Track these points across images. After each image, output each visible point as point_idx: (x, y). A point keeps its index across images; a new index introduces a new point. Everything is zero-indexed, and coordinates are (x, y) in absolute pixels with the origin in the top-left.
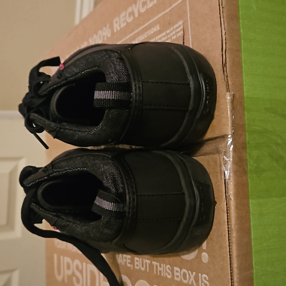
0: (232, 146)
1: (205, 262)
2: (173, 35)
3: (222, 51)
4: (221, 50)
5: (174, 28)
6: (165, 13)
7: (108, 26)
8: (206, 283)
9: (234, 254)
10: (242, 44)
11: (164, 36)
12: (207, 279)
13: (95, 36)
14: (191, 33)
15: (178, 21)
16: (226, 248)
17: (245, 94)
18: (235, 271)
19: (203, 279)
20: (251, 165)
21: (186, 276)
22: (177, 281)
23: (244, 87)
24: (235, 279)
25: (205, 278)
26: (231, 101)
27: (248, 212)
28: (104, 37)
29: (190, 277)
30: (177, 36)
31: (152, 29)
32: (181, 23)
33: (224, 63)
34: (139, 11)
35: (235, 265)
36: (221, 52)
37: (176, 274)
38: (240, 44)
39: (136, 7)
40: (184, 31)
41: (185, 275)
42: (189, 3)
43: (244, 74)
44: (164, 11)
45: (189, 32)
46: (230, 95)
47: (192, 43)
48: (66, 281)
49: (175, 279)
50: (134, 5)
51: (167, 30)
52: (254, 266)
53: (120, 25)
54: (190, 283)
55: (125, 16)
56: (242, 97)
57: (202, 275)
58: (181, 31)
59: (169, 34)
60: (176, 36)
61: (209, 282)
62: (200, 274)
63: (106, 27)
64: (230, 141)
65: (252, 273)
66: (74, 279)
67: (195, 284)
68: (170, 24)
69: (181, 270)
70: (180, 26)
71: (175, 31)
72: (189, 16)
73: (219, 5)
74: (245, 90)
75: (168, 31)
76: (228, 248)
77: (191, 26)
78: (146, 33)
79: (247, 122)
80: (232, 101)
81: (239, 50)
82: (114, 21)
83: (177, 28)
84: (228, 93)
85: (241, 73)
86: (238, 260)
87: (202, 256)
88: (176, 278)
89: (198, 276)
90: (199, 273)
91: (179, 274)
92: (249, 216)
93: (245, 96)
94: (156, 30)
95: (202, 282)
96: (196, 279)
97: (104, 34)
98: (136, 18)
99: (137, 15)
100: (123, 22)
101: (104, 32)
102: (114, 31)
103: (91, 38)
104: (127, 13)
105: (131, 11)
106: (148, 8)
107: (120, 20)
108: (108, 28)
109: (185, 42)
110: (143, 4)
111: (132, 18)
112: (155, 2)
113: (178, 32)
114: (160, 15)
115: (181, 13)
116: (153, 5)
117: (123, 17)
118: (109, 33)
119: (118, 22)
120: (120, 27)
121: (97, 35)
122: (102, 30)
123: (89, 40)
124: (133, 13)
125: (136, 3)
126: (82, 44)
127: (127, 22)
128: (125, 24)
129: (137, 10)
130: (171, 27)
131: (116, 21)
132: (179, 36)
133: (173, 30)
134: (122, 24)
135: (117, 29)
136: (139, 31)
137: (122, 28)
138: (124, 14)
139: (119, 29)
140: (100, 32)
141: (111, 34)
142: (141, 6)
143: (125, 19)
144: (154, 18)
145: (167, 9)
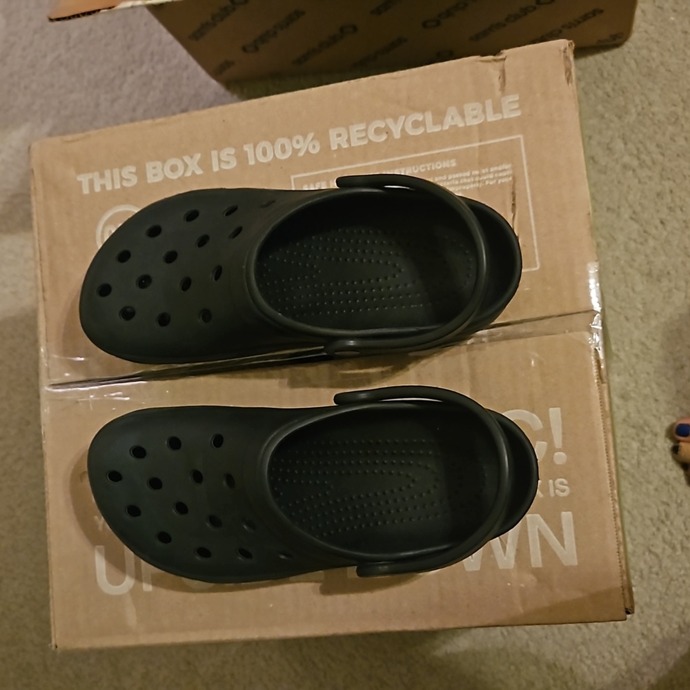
1: (561, 464)
2: (489, 179)
5: (492, 170)
6: (470, 147)
7: (311, 136)
8: (563, 488)
11: (467, 177)
12: (566, 483)
13: (265, 144)
14: (530, 184)
15: (501, 164)
16: (601, 439)
19: (559, 486)
25: (562, 483)
28: (295, 151)
30: (497, 182)
31: (439, 163)
32: (507, 166)
34: (403, 130)
39: (396, 123)
40: (513, 179)
44: (467, 144)
45: (525, 181)
48: (148, 587)
50: (390, 121)
51: (475, 170)
53: (349, 141)
55: (366, 130)
57: (554, 480)
58: (507, 176)
59: (478, 176)
60: (495, 181)
61: (569, 486)
62: (551, 481)
63: (305, 137)
67: (541, 495)
68: (482, 164)
70: (504, 170)
71: (494, 175)
72: (525, 162)
75: (476, 172)
77: (529, 174)
78: (423, 166)
82: (333, 133)
83: (499, 172)
87: (554, 457)
89: (548, 483)
90: (550, 479)
94: (448, 166)
95: (555, 488)
96: (544, 488)
97: (297, 147)
98: (396, 139)
99: (397, 135)
100: (358, 139)
101: (298, 142)
102: (330, 147)
103: (252, 145)
104: (370, 127)
105: (383, 126)
106: (429, 131)
107: (349, 134)
108: (312, 139)
109: (517, 192)
110: (416, 124)
111: (384, 137)
112: (446, 127)
113: (501, 177)
114: (457, 148)
115: (507, 153)
116: (442, 130)
117: (357, 131)
118: (314, 147)
119: (343, 136)
120: (350, 145)
121: (273, 144)
122: (290, 138)
123: (242, 146)
124: (388, 132)
125: (396, 119)
126: (215, 149)
127: (370, 140)
128: (365, 142)
129: (400, 129)
130: (484, 168)
131: (339, 133)
132: (501, 183)
133: (489, 173)
134: (356, 140)
135: (339, 145)
136: (404, 160)
137: (353, 147)
138: (362, 127)
139: (345, 146)
140: (283, 140)
141: (320, 150)
142: (409, 124)
143: (363, 135)
144: (443, 148)
145: (475, 143)
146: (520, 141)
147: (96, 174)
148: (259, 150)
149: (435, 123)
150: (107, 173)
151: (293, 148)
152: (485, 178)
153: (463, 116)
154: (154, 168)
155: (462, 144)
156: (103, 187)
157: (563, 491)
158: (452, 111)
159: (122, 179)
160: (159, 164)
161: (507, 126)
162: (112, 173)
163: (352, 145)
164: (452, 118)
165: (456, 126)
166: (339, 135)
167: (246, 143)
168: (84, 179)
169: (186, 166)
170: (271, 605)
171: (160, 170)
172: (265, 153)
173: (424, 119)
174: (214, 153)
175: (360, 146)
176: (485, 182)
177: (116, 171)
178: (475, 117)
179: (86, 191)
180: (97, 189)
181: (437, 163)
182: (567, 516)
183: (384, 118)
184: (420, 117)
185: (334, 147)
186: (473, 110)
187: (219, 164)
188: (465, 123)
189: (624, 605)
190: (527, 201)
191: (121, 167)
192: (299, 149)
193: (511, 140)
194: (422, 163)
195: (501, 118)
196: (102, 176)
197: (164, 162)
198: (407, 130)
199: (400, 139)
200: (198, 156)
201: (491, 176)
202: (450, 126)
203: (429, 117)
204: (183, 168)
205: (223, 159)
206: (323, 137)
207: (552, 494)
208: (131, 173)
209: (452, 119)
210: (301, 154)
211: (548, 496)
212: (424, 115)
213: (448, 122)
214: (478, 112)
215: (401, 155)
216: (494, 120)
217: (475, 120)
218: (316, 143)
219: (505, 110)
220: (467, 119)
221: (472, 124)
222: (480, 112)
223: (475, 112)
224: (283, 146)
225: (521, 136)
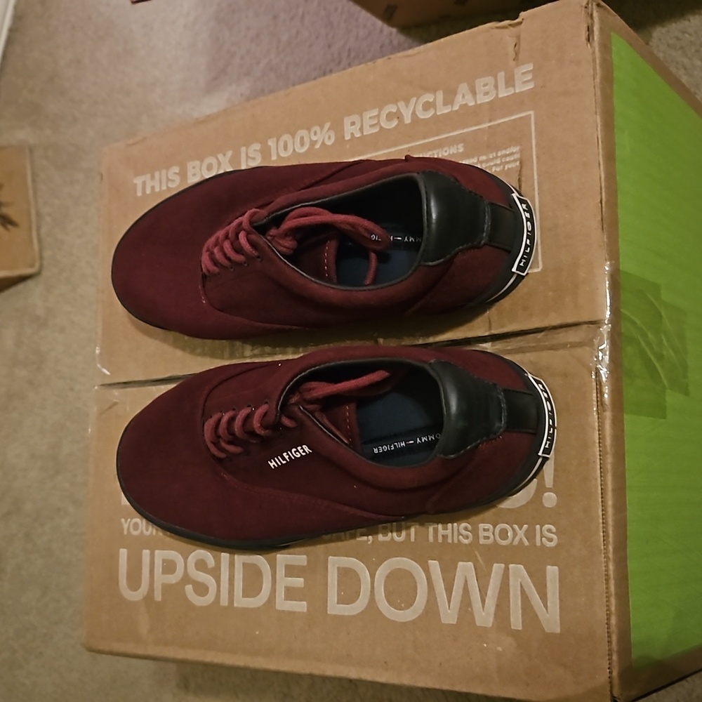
1: (550, 507)
2: (496, 165)
5: (499, 155)
6: (479, 129)
7: (327, 125)
8: (551, 537)
10: (619, 197)
12: (554, 530)
13: (286, 137)
14: (537, 167)
15: (510, 147)
16: (596, 479)
17: (621, 267)
19: (546, 533)
21: (507, 533)
22: (486, 545)
25: (549, 531)
28: (313, 143)
29: (515, 534)
30: (504, 167)
31: (446, 148)
32: (515, 149)
34: (414, 114)
36: (600, 205)
37: (482, 533)
39: (407, 106)
40: (520, 163)
41: (503, 532)
44: (476, 125)
45: (533, 165)
47: (538, 182)
48: (158, 596)
49: (481, 543)
50: (401, 104)
51: (483, 155)
53: (361, 129)
54: (515, 543)
55: (378, 116)
56: (618, 270)
57: (542, 526)
58: (515, 161)
59: (485, 161)
60: (502, 166)
61: (557, 535)
62: (538, 526)
63: (322, 127)
65: (626, 517)
66: (189, 588)
67: (526, 543)
68: (490, 147)
69: (494, 527)
70: (512, 154)
71: (501, 160)
72: (534, 142)
73: (598, 138)
74: (620, 260)
75: (483, 158)
76: (599, 480)
77: (537, 157)
78: (431, 153)
81: (616, 205)
82: (347, 121)
83: (506, 156)
87: (544, 498)
88: (482, 541)
89: (535, 529)
90: (537, 524)
91: (491, 534)
94: (455, 152)
96: (530, 535)
97: (314, 138)
98: (407, 124)
99: (408, 120)
100: (371, 126)
101: (315, 134)
102: (344, 137)
103: (275, 139)
104: (382, 112)
105: (395, 111)
106: (438, 113)
107: (362, 121)
108: (329, 129)
109: (523, 179)
110: (427, 106)
111: (395, 122)
112: (456, 108)
113: (508, 162)
114: (465, 130)
115: (516, 134)
116: (452, 111)
117: (370, 118)
118: (329, 138)
119: (356, 123)
120: (362, 133)
121: (293, 137)
122: (309, 129)
123: (267, 142)
124: (399, 116)
125: (407, 101)
126: (244, 145)
127: (381, 127)
128: (376, 130)
129: (411, 112)
130: (492, 153)
131: (353, 120)
132: (508, 168)
133: (497, 157)
134: (368, 127)
135: (352, 134)
136: (412, 147)
137: (366, 136)
138: (374, 113)
139: (358, 135)
140: (302, 133)
141: (335, 141)
142: (420, 107)
143: (375, 122)
144: (452, 131)
145: (484, 123)
146: (530, 118)
147: (148, 176)
148: (281, 144)
149: (445, 103)
150: (157, 174)
151: (311, 141)
152: (492, 164)
153: (474, 93)
154: (194, 168)
155: (471, 126)
156: (153, 188)
157: (551, 540)
158: (463, 88)
159: (168, 180)
160: (197, 163)
161: (518, 102)
162: (160, 174)
163: (365, 134)
164: (463, 96)
165: (466, 105)
166: (353, 124)
167: (270, 138)
168: (138, 181)
169: (219, 164)
170: (257, 633)
171: (198, 170)
172: (286, 148)
173: (435, 100)
174: (243, 149)
175: (372, 134)
177: (164, 172)
178: (486, 93)
179: (139, 194)
180: (148, 191)
181: (445, 149)
182: (552, 571)
183: (395, 101)
184: (429, 97)
185: (348, 137)
186: (485, 85)
187: (247, 161)
188: (476, 101)
189: (611, 691)
190: (534, 189)
191: (168, 168)
192: (316, 141)
193: (521, 118)
194: (429, 151)
195: (513, 92)
196: (153, 178)
197: (202, 161)
198: (417, 113)
199: (411, 123)
200: (230, 153)
201: (498, 162)
202: (460, 106)
203: (440, 95)
204: (217, 167)
205: (250, 155)
206: (338, 127)
207: (538, 544)
208: (175, 173)
209: (464, 98)
210: (317, 146)
211: (534, 545)
212: (435, 95)
213: (459, 101)
214: (490, 87)
215: (409, 143)
216: (506, 95)
217: (486, 97)
218: (332, 134)
219: (517, 83)
220: (478, 96)
221: (482, 102)
222: (492, 87)
223: (487, 88)
224: (302, 139)
225: (532, 113)
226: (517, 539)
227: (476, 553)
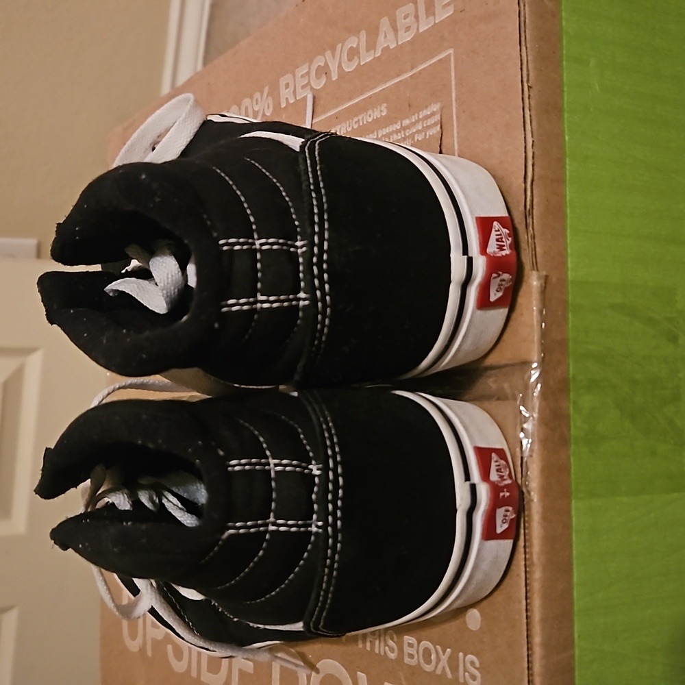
0: (539, 386)
1: (474, 629)
2: (418, 132)
3: (525, 182)
4: (523, 179)
5: (421, 116)
6: (401, 81)
7: (266, 90)
8: (474, 673)
9: (537, 615)
10: (567, 167)
11: (398, 131)
12: (477, 665)
13: (234, 108)
14: (458, 133)
15: (430, 104)
16: (520, 602)
17: (571, 275)
18: (538, 651)
19: (468, 665)
20: (577, 426)
21: (431, 656)
22: (410, 666)
23: (569, 260)
24: (537, 667)
25: (472, 663)
26: (539, 290)
27: (567, 526)
28: (255, 114)
29: (438, 660)
30: (426, 135)
31: (370, 112)
32: (435, 107)
33: (528, 207)
34: (340, 66)
35: (537, 639)
36: (523, 185)
37: (407, 650)
38: (563, 167)
39: (333, 56)
40: (441, 128)
41: (427, 653)
42: (455, 67)
43: (568, 230)
44: (398, 76)
45: (453, 130)
46: (539, 278)
48: (149, 651)
49: (405, 662)
50: (328, 55)
51: (405, 119)
52: (576, 641)
53: (295, 93)
54: (439, 672)
55: (308, 73)
56: (563, 281)
57: (465, 655)
58: (435, 124)
59: (408, 127)
60: (423, 134)
61: (480, 673)
62: (461, 654)
63: (262, 93)
64: (535, 375)
65: (572, 657)
67: (450, 676)
68: (412, 107)
69: (419, 642)
70: (433, 114)
71: (423, 123)
72: (454, 95)
73: (522, 81)
74: (569, 265)
75: (406, 122)
76: (524, 602)
77: (457, 118)
78: (356, 119)
79: (571, 334)
80: (543, 291)
81: (560, 180)
82: (282, 82)
83: (427, 117)
84: (535, 273)
85: (564, 229)
86: (543, 629)
87: (467, 616)
88: (407, 660)
89: (458, 657)
90: (460, 651)
91: (415, 652)
92: (570, 535)
93: (570, 278)
94: (379, 116)
95: (465, 670)
96: (453, 663)
97: (257, 108)
98: (334, 81)
99: (335, 76)
100: (302, 88)
101: (257, 102)
102: (280, 104)
104: (312, 68)
105: (322, 64)
106: (362, 63)
107: (295, 81)
108: (267, 97)
109: (444, 151)
110: (351, 54)
111: (324, 80)
112: (378, 54)
113: (430, 127)
114: (388, 84)
115: (436, 85)
116: (375, 58)
117: (302, 76)
118: (269, 106)
119: (290, 86)
120: (296, 98)
122: (251, 97)
124: (326, 70)
125: (333, 49)
127: (312, 88)
128: (307, 92)
129: (337, 64)
130: (414, 114)
131: (287, 82)
132: (430, 135)
133: (419, 121)
134: (301, 90)
135: (287, 100)
137: (299, 100)
138: (305, 69)
139: (292, 100)
140: (247, 102)
141: (273, 111)
142: (345, 57)
143: (306, 82)
144: (375, 88)
145: (406, 72)
146: (450, 60)
149: (368, 48)
152: (414, 131)
153: (395, 30)
155: (393, 78)
157: (474, 678)
158: (385, 23)
161: (438, 36)
163: (298, 99)
164: (386, 36)
165: (388, 48)
166: (287, 86)
173: (358, 44)
176: (413, 139)
178: (408, 29)
183: (322, 53)
184: (352, 42)
185: (283, 104)
186: (406, 17)
188: (397, 42)
192: (258, 111)
193: (441, 60)
194: (355, 116)
195: (433, 23)
198: (343, 66)
199: (337, 80)
201: (420, 127)
202: (382, 50)
203: (363, 39)
206: (275, 93)
207: (461, 680)
209: (386, 40)
211: (457, 679)
212: (358, 38)
213: (382, 43)
214: (411, 19)
215: (337, 106)
216: (426, 28)
217: (407, 33)
218: (270, 101)
219: (438, 9)
220: (399, 33)
221: (404, 41)
222: (413, 19)
223: (408, 20)
224: (247, 109)
225: (451, 51)
226: (440, 666)
227: (401, 673)
